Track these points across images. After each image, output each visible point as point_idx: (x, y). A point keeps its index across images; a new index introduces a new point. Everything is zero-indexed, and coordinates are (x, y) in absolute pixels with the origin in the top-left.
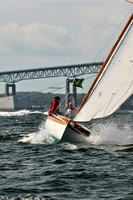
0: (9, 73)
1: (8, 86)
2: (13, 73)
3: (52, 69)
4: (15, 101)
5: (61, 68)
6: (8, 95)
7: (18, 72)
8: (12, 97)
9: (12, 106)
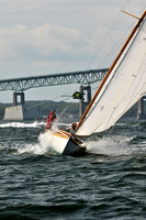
0: (17, 80)
1: (16, 95)
2: (22, 80)
3: (65, 75)
4: (25, 111)
5: (74, 74)
6: (16, 104)
7: (27, 79)
8: (20, 107)
9: (21, 116)
